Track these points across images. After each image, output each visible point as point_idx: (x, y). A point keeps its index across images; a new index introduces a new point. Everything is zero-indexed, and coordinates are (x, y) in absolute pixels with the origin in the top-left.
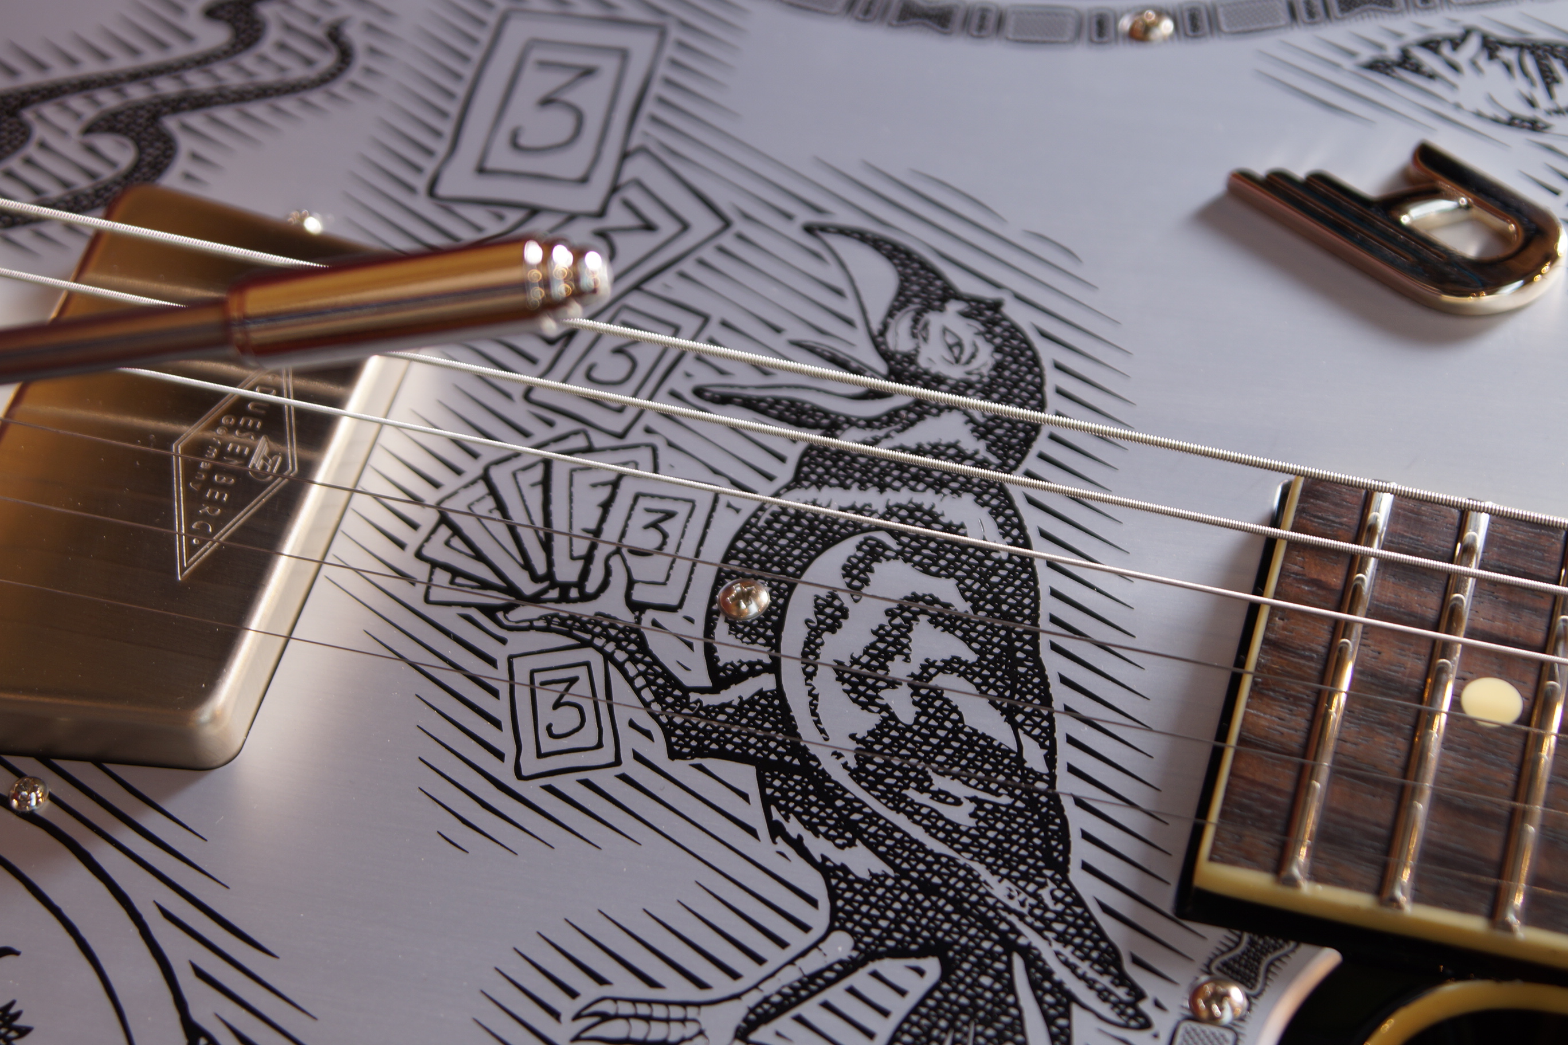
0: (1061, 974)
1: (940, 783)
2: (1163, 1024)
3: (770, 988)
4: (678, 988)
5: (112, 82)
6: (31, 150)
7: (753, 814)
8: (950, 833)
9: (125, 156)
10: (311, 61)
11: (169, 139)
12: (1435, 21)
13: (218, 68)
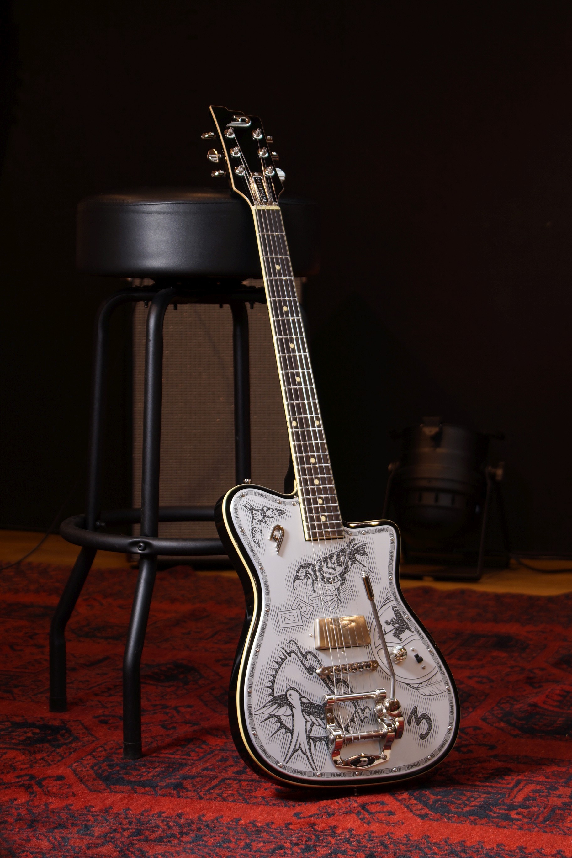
0: (352, 545)
2: (353, 537)
3: (362, 566)
5: (301, 662)
6: (312, 665)
7: (349, 573)
9: (309, 655)
10: (293, 644)
11: (306, 652)
12: (252, 542)
13: (296, 652)
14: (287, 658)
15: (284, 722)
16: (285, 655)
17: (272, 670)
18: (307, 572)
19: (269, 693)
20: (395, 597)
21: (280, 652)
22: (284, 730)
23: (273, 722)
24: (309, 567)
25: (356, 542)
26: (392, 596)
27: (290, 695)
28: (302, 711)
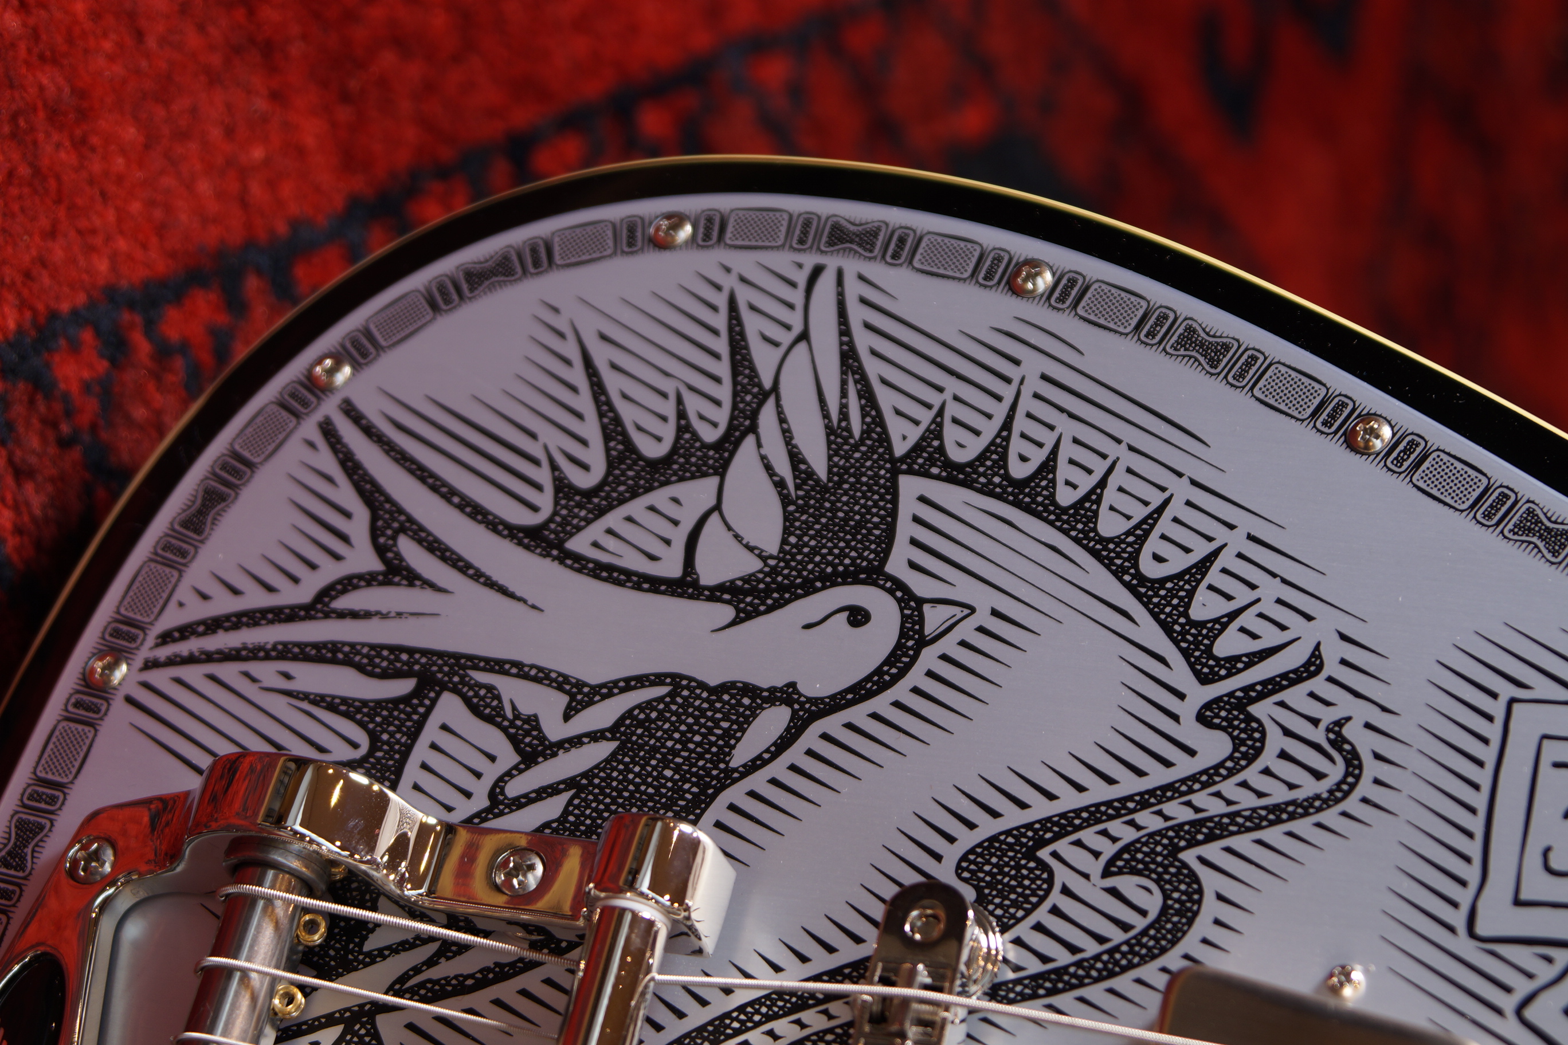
6: (1055, 897)
9: (1153, 903)
10: (1319, 776)
11: (1194, 878)
13: (1228, 787)
14: (1204, 680)
15: (659, 497)
16: (1233, 665)
17: (1139, 512)
19: (951, 434)
21: (1281, 637)
22: (584, 481)
23: (693, 404)
27: (858, 617)
28: (675, 679)
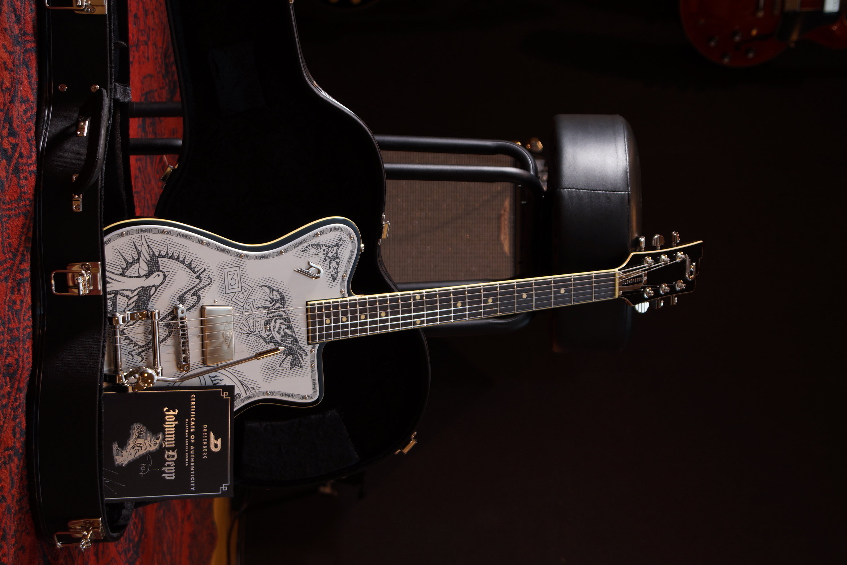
0: (301, 353)
1: (288, 339)
2: (309, 354)
3: (281, 362)
4: (274, 364)
5: (190, 290)
6: (187, 300)
8: (290, 344)
9: (196, 298)
10: (208, 281)
11: (199, 295)
12: (307, 244)
13: (200, 285)
14: (195, 274)
15: (133, 267)
16: (197, 272)
17: (184, 257)
18: (276, 301)
19: (162, 252)
20: (249, 397)
21: (201, 267)
22: (124, 267)
23: (133, 255)
24: (281, 304)
25: (304, 357)
26: (251, 394)
27: (159, 275)
28: (142, 287)
